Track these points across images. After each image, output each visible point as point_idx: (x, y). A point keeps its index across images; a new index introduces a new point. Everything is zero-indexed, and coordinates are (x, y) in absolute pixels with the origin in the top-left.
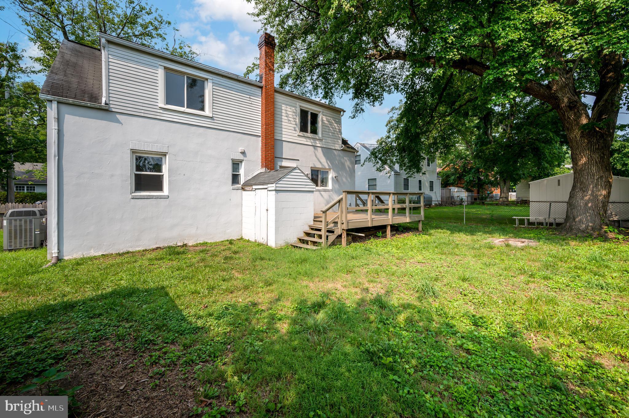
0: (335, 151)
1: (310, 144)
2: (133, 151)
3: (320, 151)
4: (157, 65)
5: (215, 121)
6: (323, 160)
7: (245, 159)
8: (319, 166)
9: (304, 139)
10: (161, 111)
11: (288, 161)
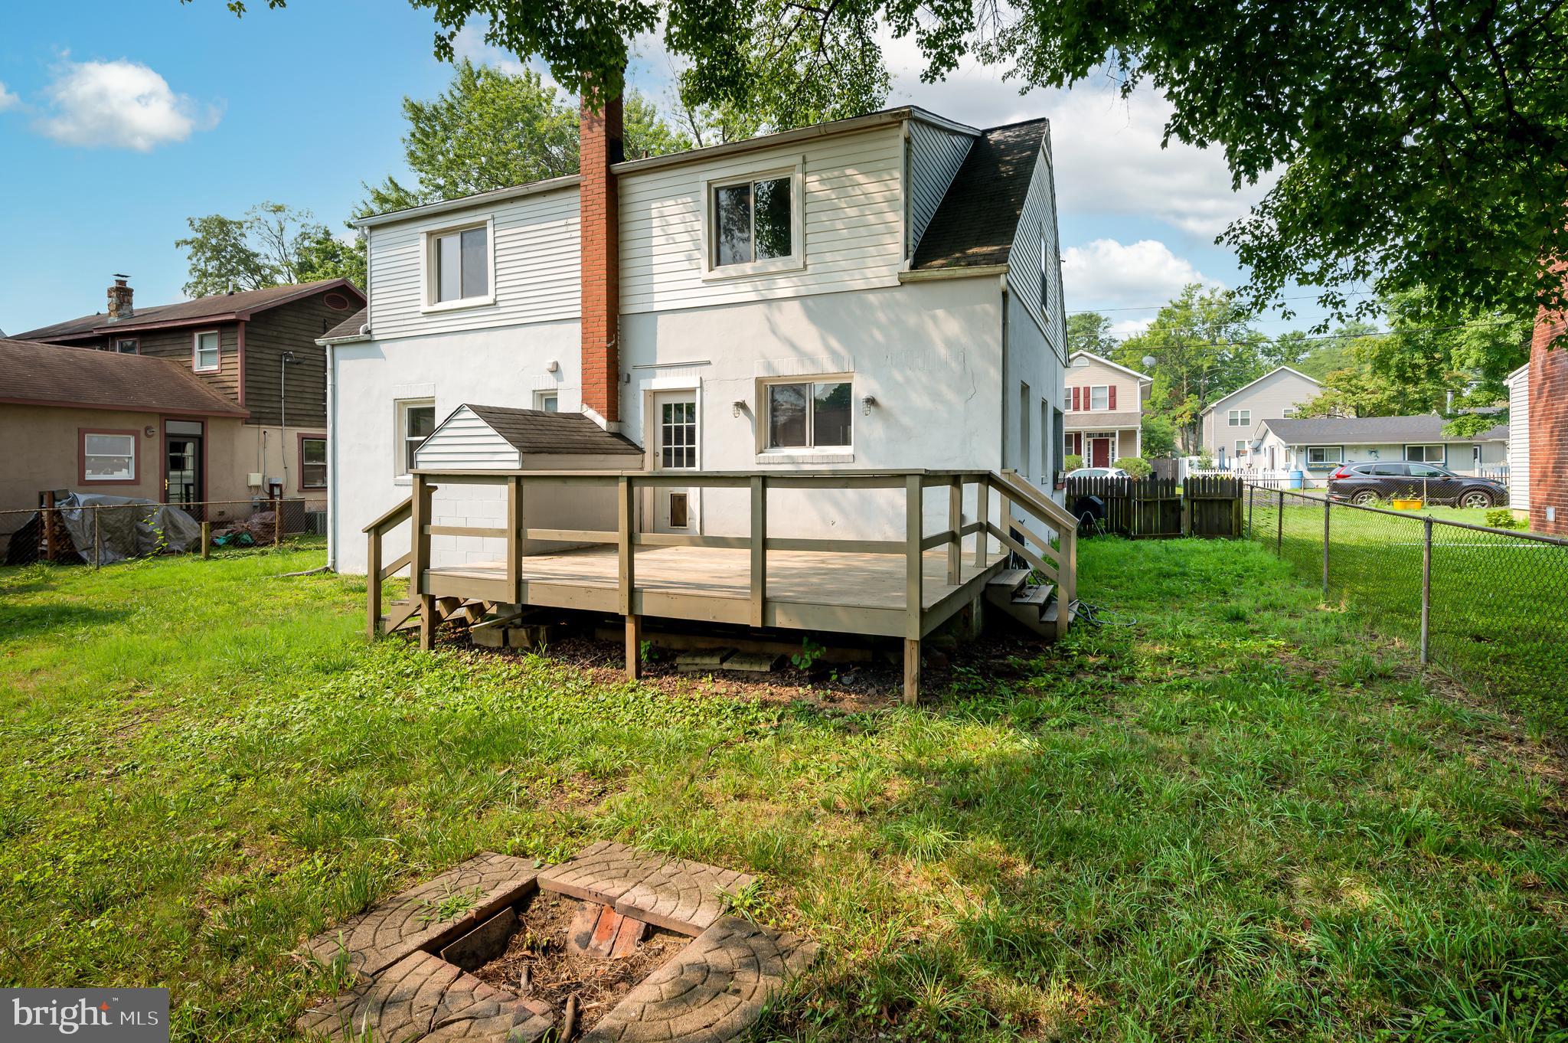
0: (872, 298)
1: (753, 297)
2: (399, 403)
3: (792, 315)
4: (415, 236)
5: (502, 310)
6: (809, 337)
7: (561, 385)
8: (789, 368)
9: (729, 289)
10: (425, 320)
11: (675, 370)
